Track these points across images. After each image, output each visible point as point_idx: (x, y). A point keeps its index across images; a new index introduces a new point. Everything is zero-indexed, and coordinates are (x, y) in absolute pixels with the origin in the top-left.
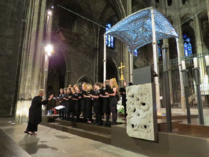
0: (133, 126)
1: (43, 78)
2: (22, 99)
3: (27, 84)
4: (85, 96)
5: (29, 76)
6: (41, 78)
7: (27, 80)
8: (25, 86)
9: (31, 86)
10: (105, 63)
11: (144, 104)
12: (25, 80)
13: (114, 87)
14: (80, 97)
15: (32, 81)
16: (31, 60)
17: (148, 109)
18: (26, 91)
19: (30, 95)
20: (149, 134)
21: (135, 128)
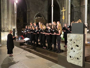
0: (71, 57)
1: (14, 18)
2: (3, 31)
3: (5, 22)
4: (41, 33)
5: (6, 17)
6: (13, 18)
7: (5, 20)
8: (4, 23)
9: (8, 23)
10: (52, 7)
11: (78, 46)
12: (4, 20)
13: (59, 30)
14: (38, 33)
15: (8, 20)
16: (6, 7)
17: (80, 50)
18: (5, 26)
19: (8, 29)
20: (80, 63)
21: (72, 58)
